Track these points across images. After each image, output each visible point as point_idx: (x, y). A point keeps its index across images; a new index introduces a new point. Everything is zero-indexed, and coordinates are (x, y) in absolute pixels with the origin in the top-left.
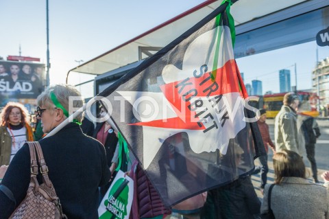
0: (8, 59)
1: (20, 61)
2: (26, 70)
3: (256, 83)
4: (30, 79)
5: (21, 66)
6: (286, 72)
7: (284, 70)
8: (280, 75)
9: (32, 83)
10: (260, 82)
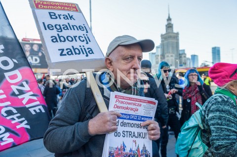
0: (22, 40)
1: (31, 42)
2: (35, 48)
3: (194, 57)
4: (38, 55)
5: (32, 45)
6: (217, 49)
7: (215, 47)
8: (213, 51)
9: (39, 57)
10: (197, 56)
